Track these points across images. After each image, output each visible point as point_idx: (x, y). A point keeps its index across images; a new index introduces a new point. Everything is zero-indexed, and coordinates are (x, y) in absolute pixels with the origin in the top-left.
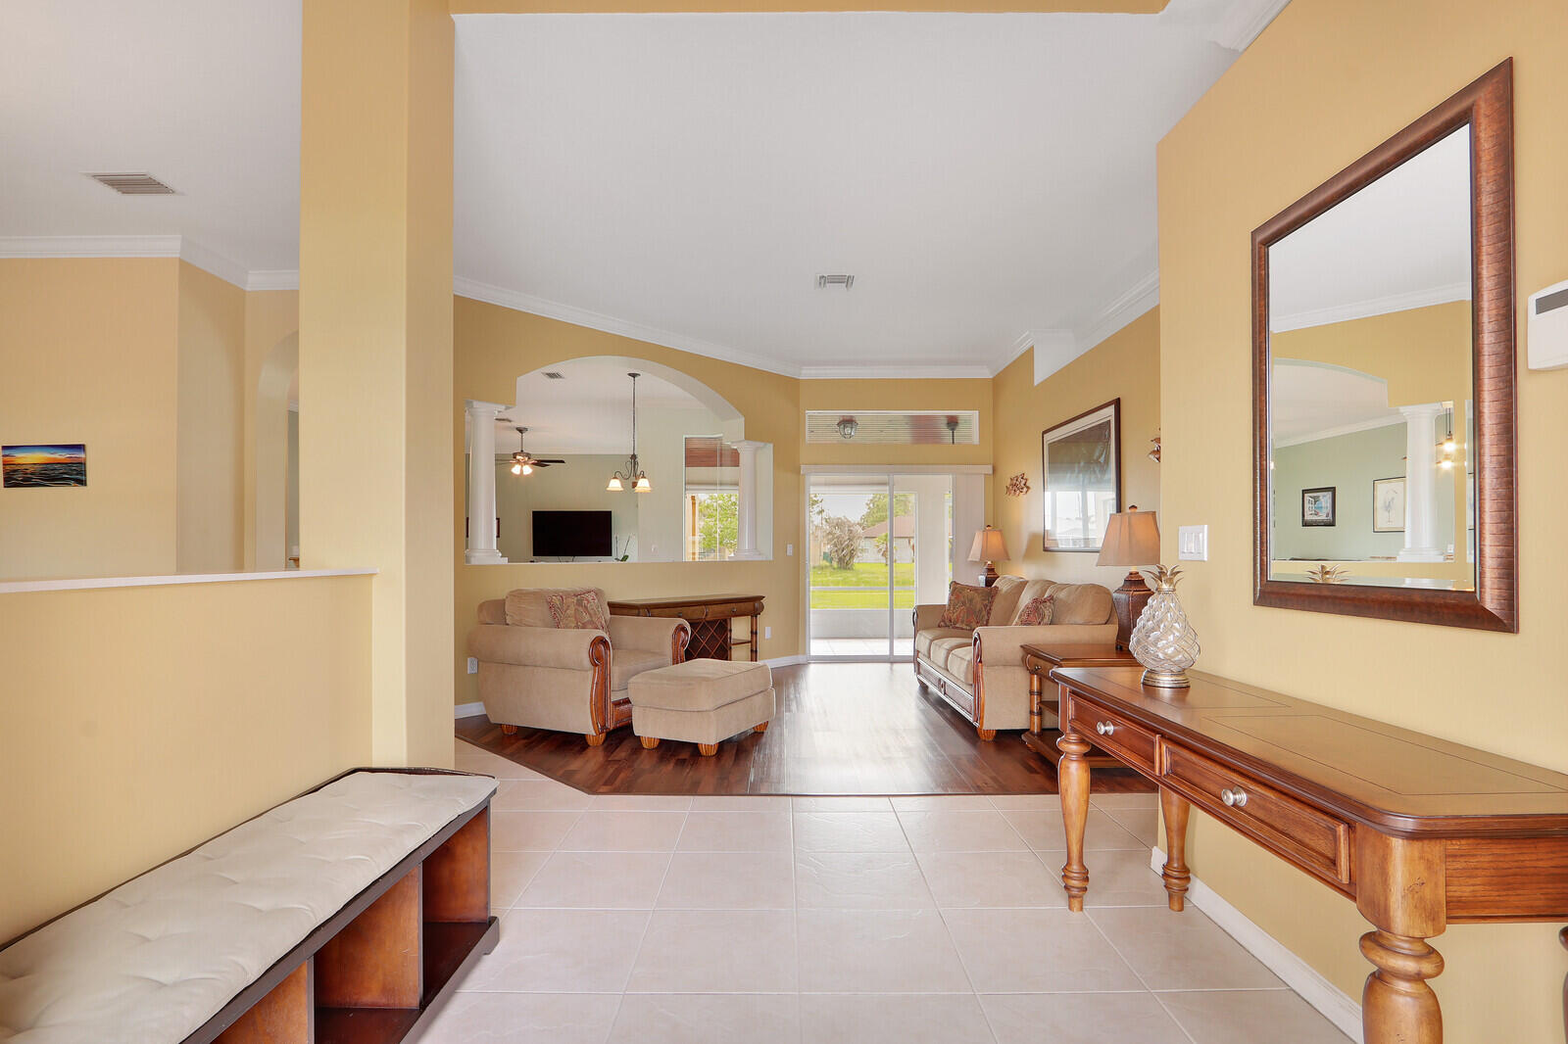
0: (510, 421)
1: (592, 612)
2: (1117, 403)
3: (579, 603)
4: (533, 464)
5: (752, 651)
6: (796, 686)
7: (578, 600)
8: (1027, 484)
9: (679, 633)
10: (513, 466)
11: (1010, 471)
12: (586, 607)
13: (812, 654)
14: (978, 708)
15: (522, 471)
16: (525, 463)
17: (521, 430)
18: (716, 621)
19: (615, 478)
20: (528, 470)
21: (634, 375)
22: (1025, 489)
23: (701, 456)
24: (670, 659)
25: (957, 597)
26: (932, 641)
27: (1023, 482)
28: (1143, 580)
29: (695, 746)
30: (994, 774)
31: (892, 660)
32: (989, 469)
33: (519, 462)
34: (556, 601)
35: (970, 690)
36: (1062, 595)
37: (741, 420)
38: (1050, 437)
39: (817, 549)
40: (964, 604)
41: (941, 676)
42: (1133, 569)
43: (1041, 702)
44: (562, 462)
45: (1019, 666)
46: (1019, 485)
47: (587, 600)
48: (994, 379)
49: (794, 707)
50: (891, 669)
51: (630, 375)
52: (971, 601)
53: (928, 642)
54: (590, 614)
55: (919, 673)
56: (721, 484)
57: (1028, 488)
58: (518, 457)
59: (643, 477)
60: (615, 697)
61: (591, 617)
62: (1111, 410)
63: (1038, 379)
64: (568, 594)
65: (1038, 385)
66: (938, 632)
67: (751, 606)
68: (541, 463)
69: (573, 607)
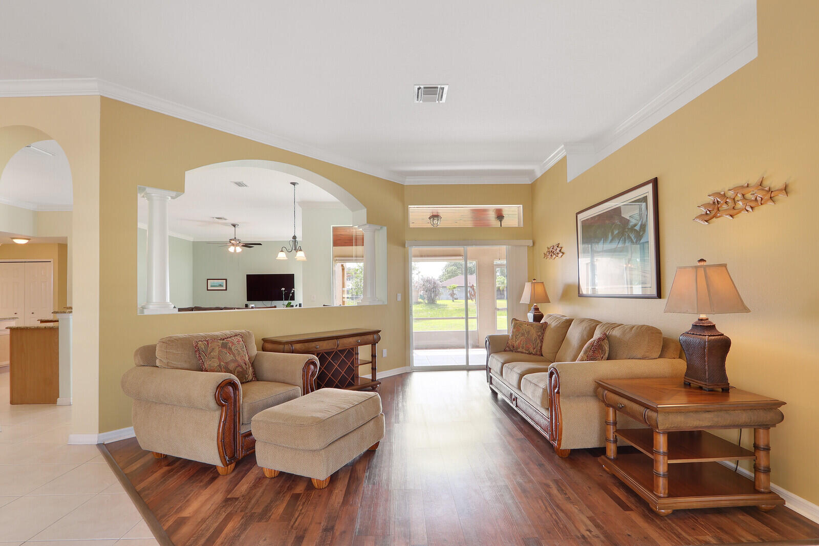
0: (226, 219)
1: (236, 352)
2: (655, 182)
3: (224, 346)
4: (242, 246)
5: (372, 368)
6: (404, 392)
7: (223, 343)
8: (562, 251)
9: (309, 366)
10: (230, 247)
11: (546, 243)
12: (230, 349)
13: (415, 365)
14: (556, 428)
15: (235, 250)
16: (237, 245)
17: (234, 226)
18: (344, 350)
19: (282, 251)
20: (239, 249)
21: (294, 184)
22: (561, 254)
23: (342, 240)
24: (299, 390)
25: (518, 330)
26: (503, 364)
27: (559, 249)
28: (714, 326)
29: (309, 480)
30: (590, 514)
31: (467, 368)
32: (530, 243)
33: (233, 245)
34: (201, 345)
35: (546, 413)
36: (616, 333)
37: (365, 210)
38: (582, 217)
39: (416, 293)
40: (523, 335)
41: (512, 392)
42: (703, 316)
43: (617, 431)
44: (261, 244)
45: (591, 396)
46: (555, 251)
47: (233, 344)
48: (532, 184)
49: (401, 417)
50: (468, 375)
51: (292, 183)
52: (528, 332)
53: (500, 365)
54: (234, 354)
55: (491, 383)
56: (356, 257)
57: (563, 253)
58: (233, 242)
59: (301, 250)
60: (243, 430)
61: (234, 356)
62: (649, 188)
63: (570, 178)
64: (214, 339)
65: (570, 182)
66: (506, 356)
67: (371, 337)
68: (247, 245)
69: (217, 350)
